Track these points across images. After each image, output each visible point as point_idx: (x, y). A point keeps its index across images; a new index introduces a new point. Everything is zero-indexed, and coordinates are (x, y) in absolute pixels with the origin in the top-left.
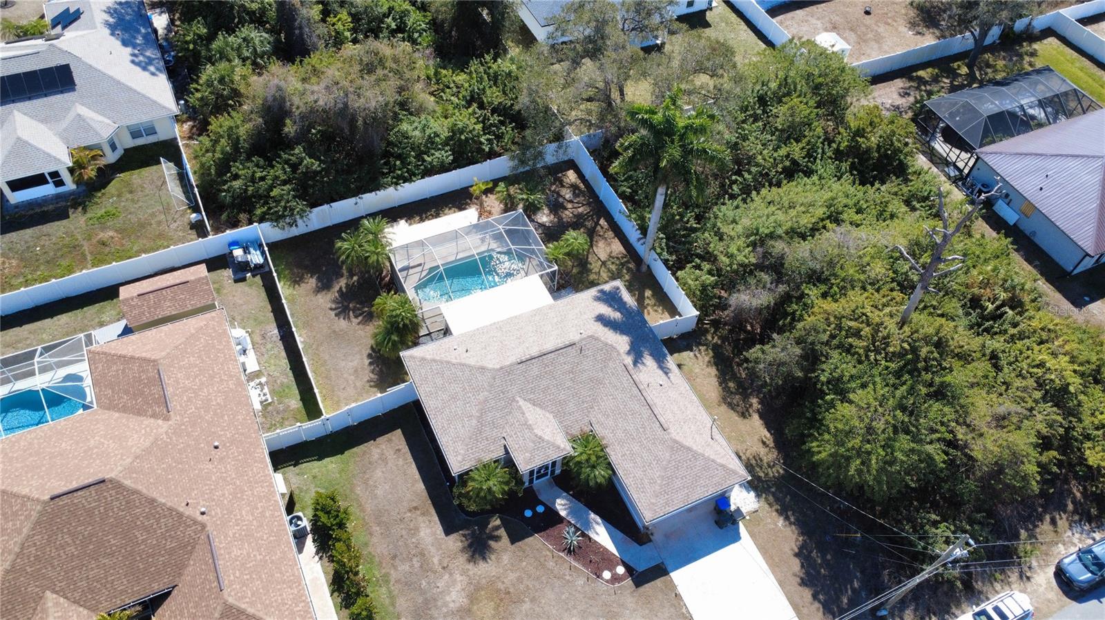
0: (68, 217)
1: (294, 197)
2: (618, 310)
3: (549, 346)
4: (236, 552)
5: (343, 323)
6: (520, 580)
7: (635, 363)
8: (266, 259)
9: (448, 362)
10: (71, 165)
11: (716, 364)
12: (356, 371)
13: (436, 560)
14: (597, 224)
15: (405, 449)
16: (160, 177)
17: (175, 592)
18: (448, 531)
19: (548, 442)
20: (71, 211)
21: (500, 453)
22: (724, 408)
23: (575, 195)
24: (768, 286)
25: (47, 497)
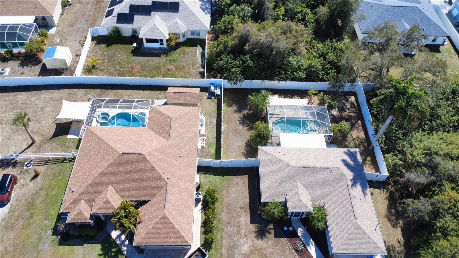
0: (160, 57)
1: (240, 73)
2: (353, 161)
3: (318, 165)
4: (174, 197)
5: (241, 127)
6: (273, 253)
7: (352, 185)
8: (221, 93)
9: (275, 157)
10: (168, 39)
11: (389, 200)
12: (239, 147)
13: (243, 231)
14: (357, 122)
15: (247, 184)
16: (195, 52)
17: (149, 203)
18: (252, 222)
19: (304, 203)
20: (162, 55)
21: (283, 200)
22: (386, 219)
23: (351, 107)
24: (427, 175)
25: (121, 152)
